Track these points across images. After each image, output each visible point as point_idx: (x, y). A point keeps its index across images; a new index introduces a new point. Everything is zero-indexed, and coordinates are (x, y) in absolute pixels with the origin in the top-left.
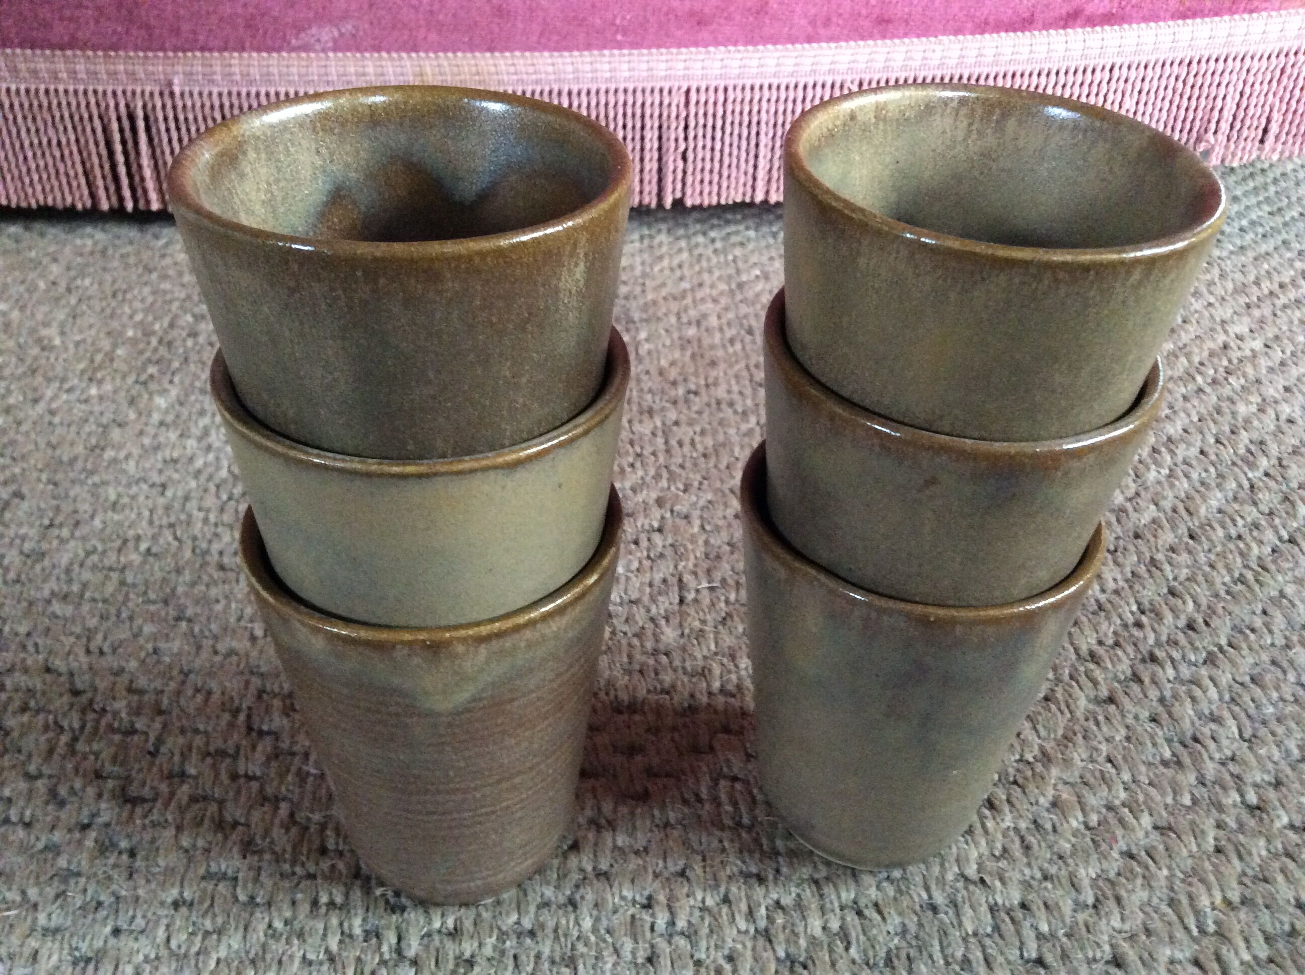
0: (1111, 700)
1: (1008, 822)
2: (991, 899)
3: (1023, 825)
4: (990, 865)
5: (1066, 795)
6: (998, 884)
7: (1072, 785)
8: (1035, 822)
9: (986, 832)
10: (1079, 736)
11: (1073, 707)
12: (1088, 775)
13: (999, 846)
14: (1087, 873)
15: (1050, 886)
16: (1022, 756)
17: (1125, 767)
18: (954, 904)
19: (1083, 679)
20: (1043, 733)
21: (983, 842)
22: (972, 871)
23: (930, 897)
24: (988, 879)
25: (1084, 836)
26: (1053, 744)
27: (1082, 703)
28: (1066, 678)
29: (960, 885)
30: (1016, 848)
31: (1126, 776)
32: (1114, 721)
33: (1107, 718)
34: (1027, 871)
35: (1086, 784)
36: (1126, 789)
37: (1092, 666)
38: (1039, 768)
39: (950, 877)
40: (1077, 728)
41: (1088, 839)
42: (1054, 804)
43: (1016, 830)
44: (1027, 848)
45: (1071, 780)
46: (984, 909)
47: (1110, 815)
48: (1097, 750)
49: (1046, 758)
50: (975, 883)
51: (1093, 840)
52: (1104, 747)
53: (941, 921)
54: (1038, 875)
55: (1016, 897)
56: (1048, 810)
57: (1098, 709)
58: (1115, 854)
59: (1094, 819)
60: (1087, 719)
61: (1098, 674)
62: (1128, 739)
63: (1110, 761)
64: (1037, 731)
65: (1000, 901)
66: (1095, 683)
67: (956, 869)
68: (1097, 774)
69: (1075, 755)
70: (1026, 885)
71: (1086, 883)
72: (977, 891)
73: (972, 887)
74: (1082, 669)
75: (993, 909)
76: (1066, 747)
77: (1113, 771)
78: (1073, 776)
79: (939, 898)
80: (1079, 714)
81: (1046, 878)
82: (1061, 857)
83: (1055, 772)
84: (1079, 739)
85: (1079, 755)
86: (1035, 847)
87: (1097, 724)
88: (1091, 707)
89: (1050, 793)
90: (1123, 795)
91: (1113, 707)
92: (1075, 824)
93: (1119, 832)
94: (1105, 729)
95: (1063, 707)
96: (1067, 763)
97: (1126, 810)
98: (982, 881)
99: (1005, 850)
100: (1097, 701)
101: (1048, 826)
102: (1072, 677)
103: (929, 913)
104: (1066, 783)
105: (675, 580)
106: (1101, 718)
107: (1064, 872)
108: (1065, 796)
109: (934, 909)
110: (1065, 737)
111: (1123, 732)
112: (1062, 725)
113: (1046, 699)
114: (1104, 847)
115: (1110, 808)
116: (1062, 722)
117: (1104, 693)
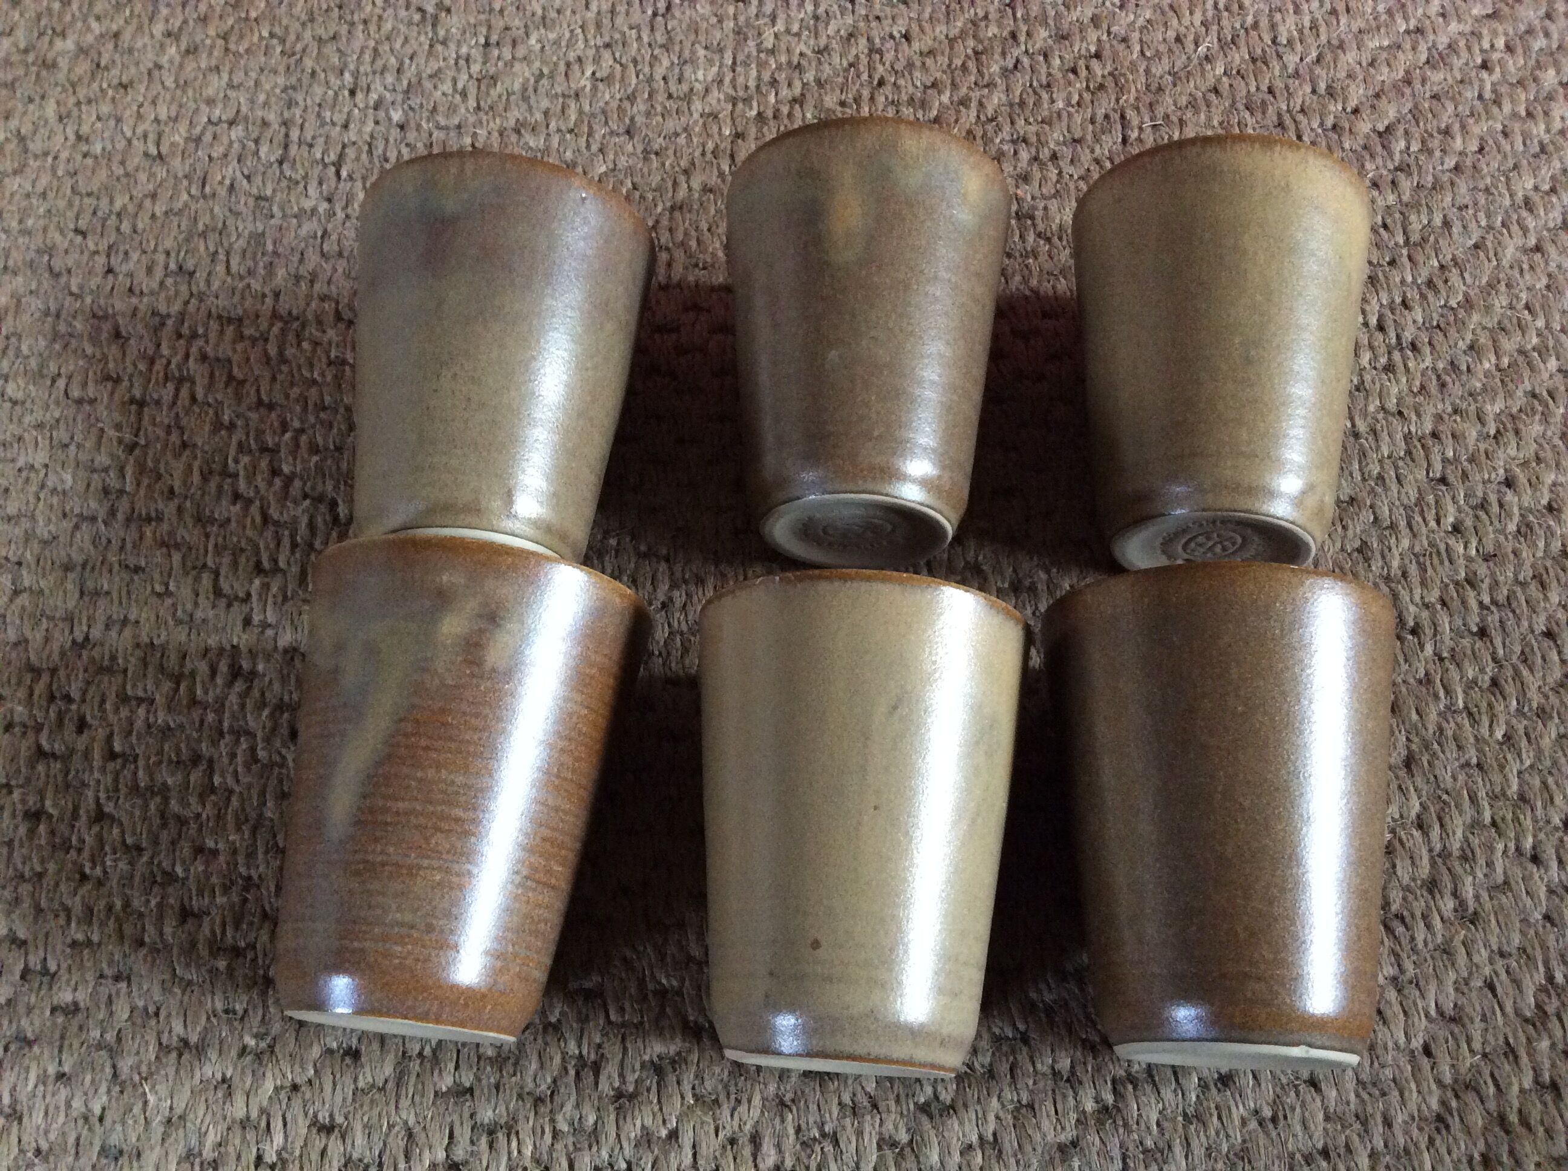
0: (1538, 248)
1: (1428, 362)
2: (1406, 429)
3: (1441, 365)
4: (1409, 400)
5: (1484, 339)
6: (1414, 418)
7: (1491, 330)
8: (1452, 363)
9: (1407, 369)
10: (1503, 283)
11: (1500, 254)
12: (1506, 321)
13: (1418, 383)
14: (1492, 409)
15: (1458, 419)
16: (1447, 302)
17: (1541, 314)
18: (1374, 431)
19: (1515, 228)
20: (1469, 280)
21: (1404, 380)
22: (1391, 404)
23: (1353, 425)
24: (1405, 412)
25: (1494, 377)
26: (1477, 291)
27: (1510, 252)
28: (1499, 223)
29: (1380, 416)
30: (1433, 386)
31: (1540, 323)
32: (1538, 270)
33: (1531, 267)
34: (1440, 406)
35: (1503, 329)
36: (1538, 335)
37: (1524, 213)
38: (1461, 313)
39: (1371, 408)
40: (1501, 276)
41: (1497, 380)
42: (1471, 347)
43: (1434, 369)
44: (1443, 385)
45: (1490, 325)
46: (1399, 436)
47: (1521, 359)
48: (1517, 298)
49: (1468, 303)
50: (1393, 415)
51: (1502, 381)
52: (1524, 296)
53: (1361, 445)
54: (1450, 410)
55: (1428, 427)
56: (1465, 352)
57: (1525, 258)
58: (1520, 393)
59: (1505, 361)
60: (1511, 267)
61: (1531, 223)
62: (1548, 287)
63: (1527, 307)
64: (1464, 278)
65: (1413, 430)
66: (1525, 230)
67: (1378, 403)
68: (1515, 321)
69: (1496, 302)
70: (1439, 418)
71: (1490, 420)
72: (1395, 421)
73: (1390, 418)
74: (1515, 217)
75: (1408, 437)
76: (1489, 294)
77: (1529, 318)
78: (1491, 322)
79: (1362, 426)
80: (1505, 263)
81: (1455, 411)
82: (1471, 395)
83: (1476, 317)
84: (1502, 288)
85: (1500, 302)
86: (1451, 385)
87: (1522, 271)
88: (1518, 254)
89: (1469, 337)
90: (1535, 340)
91: (1539, 255)
92: (1487, 365)
93: (1526, 373)
94: (1527, 277)
95: (1491, 254)
96: (1488, 309)
97: (1536, 354)
98: (1400, 413)
99: (1423, 387)
100: (1525, 251)
101: (1464, 368)
102: (1503, 224)
103: (1352, 439)
104: (1484, 328)
105: (1117, 116)
106: (1525, 266)
107: (1473, 408)
108: (1482, 340)
109: (1356, 435)
110: (1490, 285)
111: (1544, 281)
112: (1488, 272)
113: (1476, 246)
114: (1511, 386)
115: (1522, 352)
116: (1488, 267)
117: (1532, 242)
